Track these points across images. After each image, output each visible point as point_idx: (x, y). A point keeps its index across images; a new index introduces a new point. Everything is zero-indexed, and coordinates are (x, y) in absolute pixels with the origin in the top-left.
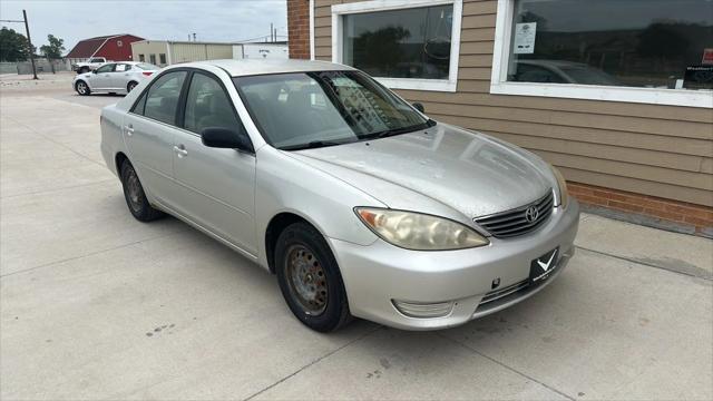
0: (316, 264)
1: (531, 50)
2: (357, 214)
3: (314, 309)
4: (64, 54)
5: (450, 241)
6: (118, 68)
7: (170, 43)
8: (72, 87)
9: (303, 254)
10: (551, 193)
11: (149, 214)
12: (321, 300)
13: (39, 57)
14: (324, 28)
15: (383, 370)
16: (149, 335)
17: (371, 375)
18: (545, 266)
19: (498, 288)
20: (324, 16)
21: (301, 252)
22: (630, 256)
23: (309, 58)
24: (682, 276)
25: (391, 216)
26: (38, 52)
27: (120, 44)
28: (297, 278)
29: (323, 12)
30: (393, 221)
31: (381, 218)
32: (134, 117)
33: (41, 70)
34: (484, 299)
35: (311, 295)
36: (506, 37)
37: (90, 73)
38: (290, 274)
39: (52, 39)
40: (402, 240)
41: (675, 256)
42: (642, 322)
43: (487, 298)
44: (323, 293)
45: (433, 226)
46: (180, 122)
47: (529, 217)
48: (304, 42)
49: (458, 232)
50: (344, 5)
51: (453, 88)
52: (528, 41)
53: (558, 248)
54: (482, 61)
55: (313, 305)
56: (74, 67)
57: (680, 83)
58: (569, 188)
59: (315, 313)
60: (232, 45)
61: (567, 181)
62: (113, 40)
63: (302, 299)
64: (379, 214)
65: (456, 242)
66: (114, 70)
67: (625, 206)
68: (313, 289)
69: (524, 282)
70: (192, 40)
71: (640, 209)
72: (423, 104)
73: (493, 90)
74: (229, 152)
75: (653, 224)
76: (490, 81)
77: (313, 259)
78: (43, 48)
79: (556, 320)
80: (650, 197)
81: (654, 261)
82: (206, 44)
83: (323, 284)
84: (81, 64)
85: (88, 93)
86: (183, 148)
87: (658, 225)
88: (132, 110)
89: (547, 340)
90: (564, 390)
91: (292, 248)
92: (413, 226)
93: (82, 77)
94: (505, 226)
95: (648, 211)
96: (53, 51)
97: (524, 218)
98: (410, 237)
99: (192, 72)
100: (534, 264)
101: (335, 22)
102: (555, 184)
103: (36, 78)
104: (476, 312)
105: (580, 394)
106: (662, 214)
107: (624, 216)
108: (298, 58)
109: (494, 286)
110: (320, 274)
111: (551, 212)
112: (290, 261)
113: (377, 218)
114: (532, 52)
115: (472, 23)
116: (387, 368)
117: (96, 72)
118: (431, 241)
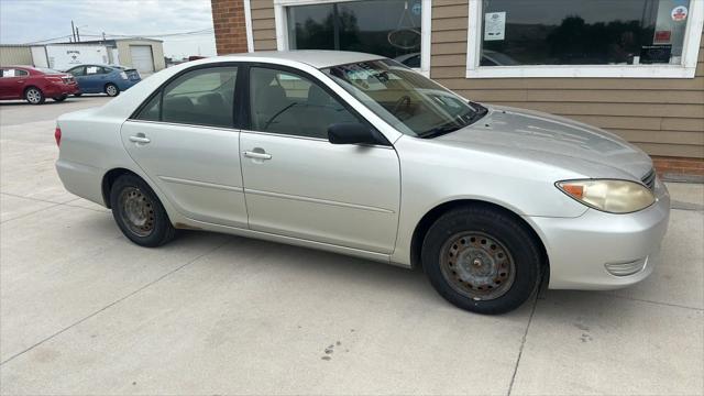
0: (493, 247)
2: (559, 188)
3: (486, 294)
9: (472, 240)
12: (498, 282)
14: (265, 20)
16: (326, 358)
20: (264, 8)
21: (467, 238)
29: (260, 4)
35: (481, 280)
36: (480, 24)
44: (504, 274)
51: (426, 74)
54: (457, 49)
55: (482, 289)
57: (637, 59)
59: (488, 297)
60: (30, 46)
63: (467, 287)
64: (585, 185)
73: (469, 74)
76: (465, 66)
77: (489, 243)
83: (502, 265)
86: (260, 151)
88: (132, 117)
91: (456, 235)
99: (249, 67)
101: (278, 14)
110: (499, 256)
113: (585, 189)
114: (503, 38)
115: (442, 13)
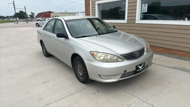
0: (82, 66)
1: (146, 11)
2: (90, 53)
3: (82, 78)
4: (35, 17)
5: (114, 60)
6: (46, 20)
7: (60, 13)
8: (35, 25)
9: (79, 64)
10: (144, 48)
11: (48, 55)
12: (83, 75)
13: (29, 18)
14: (94, 7)
15: (97, 93)
16: (43, 83)
17: (94, 94)
18: (140, 67)
19: (126, 72)
20: (94, 4)
21: (79, 63)
22: (170, 66)
23: (90, 15)
24: (184, 72)
25: (98, 54)
26: (29, 16)
27: (48, 14)
28: (78, 70)
29: (93, 3)
30: (99, 55)
31: (96, 54)
32: (44, 31)
33: (29, 21)
34: (122, 75)
35: (81, 74)
36: (140, 8)
37: (39, 21)
38: (76, 69)
39: (32, 13)
40: (101, 60)
41: (184, 66)
42: (169, 83)
43: (123, 75)
44: (84, 73)
45: (109, 56)
46: (53, 32)
47: (136, 54)
48: (89, 11)
49: (115, 58)
50: (99, 1)
51: (126, 22)
52: (145, 9)
53: (145, 63)
54: (133, 15)
55: (82, 76)
56: (37, 20)
57: (186, 19)
58: (150, 47)
59: (82, 79)
60: (75, 13)
61: (150, 45)
62: (46, 13)
63: (79, 75)
64: (95, 53)
65: (115, 60)
66: (45, 20)
67: (172, 53)
68: (82, 72)
69: (134, 71)
70: (66, 12)
71: (176, 54)
72: (115, 26)
73: (136, 22)
74: (63, 39)
75: (179, 58)
76: (135, 20)
77: (81, 65)
78: (30, 15)
79: (146, 82)
80: (178, 50)
81: (177, 68)
82: (69, 13)
83: (84, 71)
84: (38, 19)
85: (39, 26)
86: (54, 38)
87: (181, 58)
88: (44, 29)
89: (142, 87)
90: (143, 99)
91: (77, 62)
92: (104, 56)
93: (37, 22)
94: (129, 57)
95: (178, 54)
96: (32, 16)
97: (134, 55)
98: (104, 59)
99: (56, 19)
100: (137, 67)
101: (96, 6)
102: (146, 46)
103: (27, 23)
104: (120, 78)
105: (147, 100)
106: (182, 55)
107: (172, 56)
108: (87, 15)
109: (125, 72)
110: (83, 69)
111: (143, 53)
112: (76, 66)
113: (95, 54)
115: (131, 5)
116: (98, 92)
117: (41, 21)
118: (108, 60)
